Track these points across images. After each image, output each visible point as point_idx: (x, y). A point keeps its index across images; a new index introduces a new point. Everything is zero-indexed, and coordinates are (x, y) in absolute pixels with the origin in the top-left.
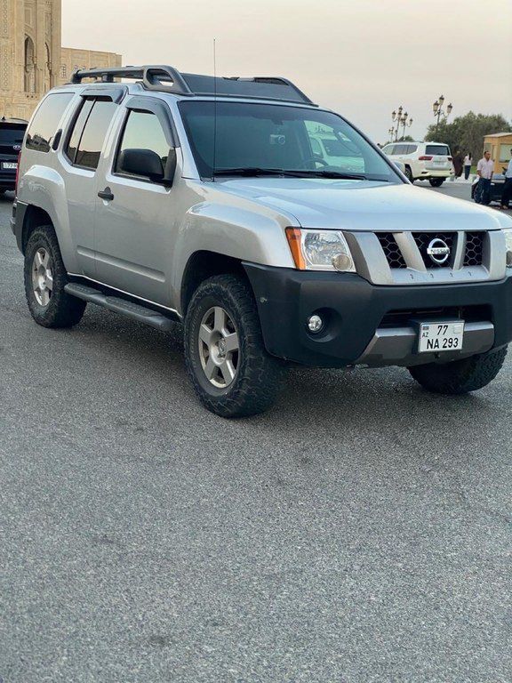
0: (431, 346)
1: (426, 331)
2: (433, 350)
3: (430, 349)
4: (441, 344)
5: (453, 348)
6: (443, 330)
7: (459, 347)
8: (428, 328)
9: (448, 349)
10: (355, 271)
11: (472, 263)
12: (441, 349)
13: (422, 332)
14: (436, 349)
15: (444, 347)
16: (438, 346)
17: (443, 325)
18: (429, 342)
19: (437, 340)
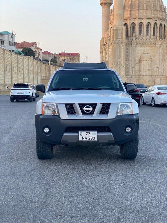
1: (81, 134)
2: (85, 140)
3: (83, 140)
4: (88, 138)
5: (93, 140)
6: (88, 134)
7: (96, 139)
8: (82, 133)
9: (91, 140)
10: (57, 115)
11: (103, 113)
12: (88, 140)
13: (80, 134)
14: (86, 140)
16: (86, 139)
17: (88, 132)
18: (83, 137)
19: (86, 137)
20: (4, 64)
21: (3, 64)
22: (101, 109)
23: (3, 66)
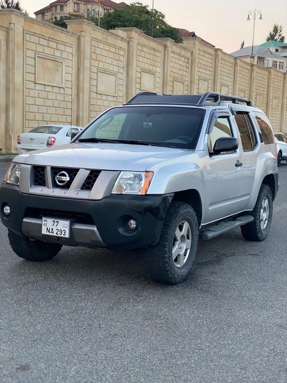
0: (49, 231)
1: (45, 222)
2: (50, 234)
3: (48, 233)
4: (55, 231)
5: (62, 236)
6: (56, 224)
7: (67, 236)
8: (46, 221)
9: (59, 235)
12: (55, 234)
13: (43, 222)
14: (52, 234)
15: (57, 234)
16: (53, 232)
17: (56, 221)
18: (47, 229)
19: (52, 229)
20: (283, 99)
21: (281, 99)
22: (86, 180)
23: (280, 102)
